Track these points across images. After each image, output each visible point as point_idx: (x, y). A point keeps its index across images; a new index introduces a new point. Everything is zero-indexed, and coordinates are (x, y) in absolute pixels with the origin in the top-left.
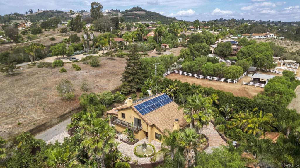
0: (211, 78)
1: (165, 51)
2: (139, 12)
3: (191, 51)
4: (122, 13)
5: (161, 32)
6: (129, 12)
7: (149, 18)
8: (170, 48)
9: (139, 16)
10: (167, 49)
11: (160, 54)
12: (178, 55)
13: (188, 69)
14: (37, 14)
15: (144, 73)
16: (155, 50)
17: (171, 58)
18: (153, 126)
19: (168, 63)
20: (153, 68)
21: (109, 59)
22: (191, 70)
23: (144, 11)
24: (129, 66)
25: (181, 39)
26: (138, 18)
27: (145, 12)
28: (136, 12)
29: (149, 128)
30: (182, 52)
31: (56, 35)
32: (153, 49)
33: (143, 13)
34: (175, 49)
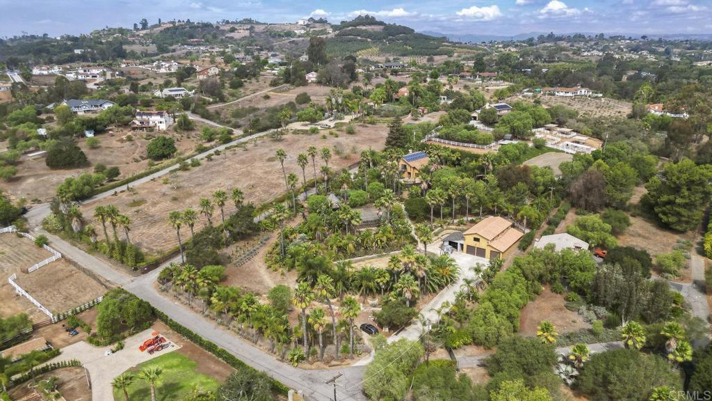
0: (466, 144)
1: (422, 116)
2: (370, 27)
3: (450, 118)
4: (335, 28)
5: (418, 92)
6: (350, 28)
7: (391, 39)
8: (428, 113)
9: (369, 35)
10: (425, 114)
11: (416, 120)
12: (438, 122)
13: (444, 137)
14: (161, 31)
15: (404, 138)
16: (410, 115)
17: (429, 125)
18: (414, 168)
19: (426, 130)
20: (412, 134)
21: (361, 125)
22: (447, 137)
23: (381, 23)
24: (391, 132)
25: (446, 97)
26: (369, 40)
27: (382, 27)
28: (364, 28)
29: (412, 169)
30: (441, 118)
31: (267, 90)
32: (408, 114)
33: (378, 28)
34: (434, 113)
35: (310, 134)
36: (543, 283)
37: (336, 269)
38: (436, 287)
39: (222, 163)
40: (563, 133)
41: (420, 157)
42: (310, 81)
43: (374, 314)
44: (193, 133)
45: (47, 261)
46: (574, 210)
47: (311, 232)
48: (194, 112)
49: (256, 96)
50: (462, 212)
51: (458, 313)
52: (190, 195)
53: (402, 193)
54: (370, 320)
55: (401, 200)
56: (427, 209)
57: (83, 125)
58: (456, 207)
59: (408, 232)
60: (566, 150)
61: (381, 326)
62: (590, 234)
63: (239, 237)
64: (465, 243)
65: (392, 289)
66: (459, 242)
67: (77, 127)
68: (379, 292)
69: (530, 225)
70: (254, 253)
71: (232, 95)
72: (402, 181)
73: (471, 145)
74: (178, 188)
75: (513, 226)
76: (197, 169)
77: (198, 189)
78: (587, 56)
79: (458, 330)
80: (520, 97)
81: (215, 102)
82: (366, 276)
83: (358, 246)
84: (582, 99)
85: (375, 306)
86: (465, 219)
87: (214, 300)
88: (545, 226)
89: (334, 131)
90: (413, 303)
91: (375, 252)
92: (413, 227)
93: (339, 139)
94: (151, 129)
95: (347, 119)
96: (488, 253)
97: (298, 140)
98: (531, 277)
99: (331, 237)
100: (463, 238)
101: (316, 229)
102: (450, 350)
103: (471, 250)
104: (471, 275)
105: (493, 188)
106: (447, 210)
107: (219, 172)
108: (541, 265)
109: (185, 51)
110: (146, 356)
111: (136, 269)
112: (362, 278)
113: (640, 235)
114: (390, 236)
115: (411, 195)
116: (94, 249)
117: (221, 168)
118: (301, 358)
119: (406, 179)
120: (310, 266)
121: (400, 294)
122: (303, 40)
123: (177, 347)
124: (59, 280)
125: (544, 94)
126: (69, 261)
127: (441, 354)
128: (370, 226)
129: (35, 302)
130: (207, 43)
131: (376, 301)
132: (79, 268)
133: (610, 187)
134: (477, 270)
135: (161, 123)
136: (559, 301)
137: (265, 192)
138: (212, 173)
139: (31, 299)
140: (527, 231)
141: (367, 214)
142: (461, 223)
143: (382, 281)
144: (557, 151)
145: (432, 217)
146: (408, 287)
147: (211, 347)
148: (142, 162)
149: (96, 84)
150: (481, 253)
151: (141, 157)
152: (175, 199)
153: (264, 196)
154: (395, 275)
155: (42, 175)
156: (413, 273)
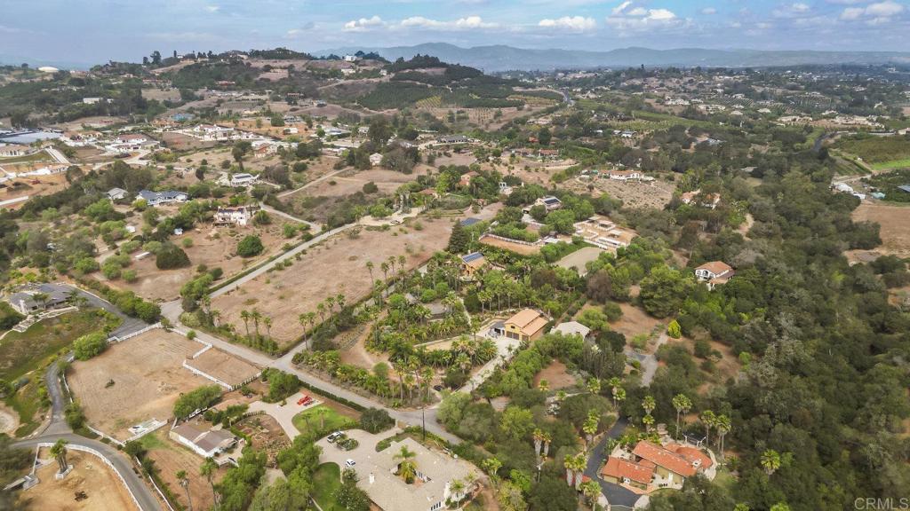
0: (517, 241)
1: (482, 209)
2: (431, 70)
3: (505, 215)
4: (390, 67)
5: (479, 184)
6: (407, 71)
7: (454, 85)
8: (488, 204)
9: (430, 79)
10: (484, 206)
11: (476, 213)
12: (494, 217)
13: (500, 233)
14: (181, 70)
15: (464, 239)
16: (471, 208)
17: (486, 220)
18: (472, 267)
21: (427, 220)
23: (443, 65)
25: (506, 184)
26: (429, 86)
27: (444, 69)
28: (423, 71)
29: (470, 268)
30: (499, 211)
31: (331, 175)
32: (469, 206)
33: (439, 71)
34: (493, 205)
35: (382, 231)
36: (553, 357)
37: (416, 350)
38: (483, 361)
39: (311, 262)
40: (602, 225)
41: (476, 258)
42: (374, 164)
43: (442, 379)
44: (271, 227)
45: (204, 350)
46: (590, 301)
47: (395, 324)
48: (266, 203)
49: (322, 182)
50: (506, 305)
51: (497, 377)
52: (292, 294)
53: (462, 290)
54: (440, 383)
55: (461, 295)
56: (480, 304)
57: (172, 224)
58: (501, 302)
59: (466, 322)
60: (600, 245)
61: (447, 386)
62: (591, 322)
63: (342, 328)
64: (506, 330)
65: (453, 363)
66: (502, 329)
67: (168, 226)
68: (445, 365)
69: (553, 314)
70: (355, 341)
71: (298, 180)
72: (462, 278)
73: (521, 242)
74: (280, 287)
75: (542, 316)
76: (290, 268)
77: (296, 289)
78: (672, 105)
79: (494, 387)
80: (578, 180)
81: (283, 190)
82: (437, 355)
83: (430, 334)
84: (633, 183)
85: (442, 375)
86: (508, 311)
87: (338, 373)
88: (565, 315)
89: (403, 227)
90: (467, 372)
91: (442, 338)
92: (469, 318)
93: (409, 236)
94: (232, 225)
95: (415, 212)
96: (520, 337)
97: (372, 238)
98: (544, 353)
99: (410, 328)
100: (503, 326)
101: (398, 323)
102: (489, 399)
103: (509, 335)
104: (505, 352)
105: (528, 287)
106: (494, 305)
107: (309, 271)
108: (550, 345)
109: (215, 99)
110: (302, 408)
111: (273, 355)
112: (433, 356)
113: (632, 321)
114: (453, 326)
115: (469, 292)
116: (235, 340)
117: (311, 268)
118: (399, 406)
119: (464, 278)
120: (399, 350)
121: (459, 366)
122: (353, 84)
123: (320, 402)
124: (218, 364)
125: (600, 177)
126: (220, 350)
127: (483, 401)
128: (437, 318)
129: (211, 378)
130: (239, 87)
131: (443, 372)
132: (231, 355)
133: (614, 285)
134: (510, 349)
135: (241, 218)
136: (563, 368)
137: (354, 290)
138: (305, 272)
139: (207, 376)
140: (551, 319)
141: (436, 308)
142: (505, 314)
143: (447, 358)
144: (593, 246)
145: (484, 310)
146: (464, 362)
147: (343, 401)
148: (234, 259)
149: (141, 159)
150: (516, 336)
151: (231, 254)
152: (281, 298)
153: (353, 294)
154: (455, 354)
155: (156, 276)
156: (467, 353)
